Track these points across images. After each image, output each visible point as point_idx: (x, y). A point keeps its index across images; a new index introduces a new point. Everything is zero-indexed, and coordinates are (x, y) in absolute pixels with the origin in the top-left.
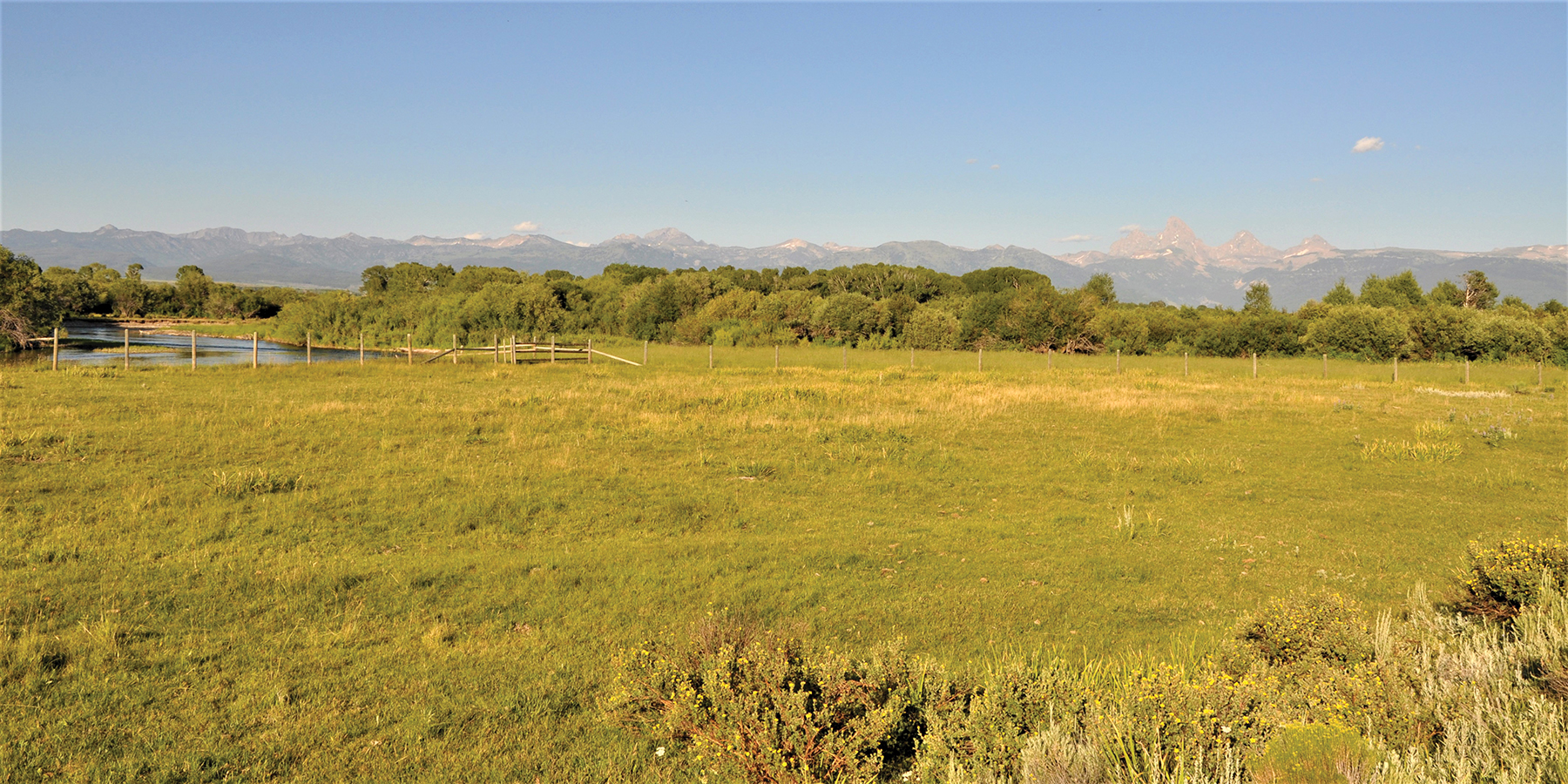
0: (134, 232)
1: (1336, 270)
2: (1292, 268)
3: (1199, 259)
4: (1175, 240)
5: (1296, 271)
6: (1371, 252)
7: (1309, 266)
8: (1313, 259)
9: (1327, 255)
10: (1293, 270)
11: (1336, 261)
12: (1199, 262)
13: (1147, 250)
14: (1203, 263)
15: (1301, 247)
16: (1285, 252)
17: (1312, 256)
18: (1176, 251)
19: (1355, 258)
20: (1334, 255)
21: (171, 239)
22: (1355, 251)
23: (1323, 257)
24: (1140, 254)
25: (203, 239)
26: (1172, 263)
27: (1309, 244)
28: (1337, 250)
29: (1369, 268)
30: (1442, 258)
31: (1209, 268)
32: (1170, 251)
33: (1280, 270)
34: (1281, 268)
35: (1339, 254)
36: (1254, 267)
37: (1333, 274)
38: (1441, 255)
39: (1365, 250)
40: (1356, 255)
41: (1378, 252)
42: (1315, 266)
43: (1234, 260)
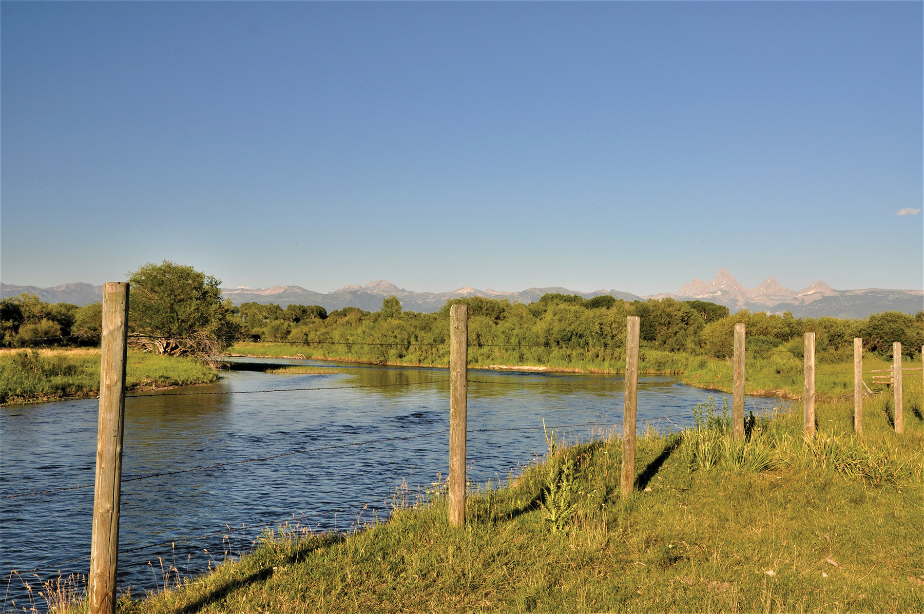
0: (16, 287)
1: (835, 304)
2: (804, 303)
3: (740, 298)
4: (723, 285)
5: (807, 305)
6: (858, 292)
7: (816, 301)
8: (818, 297)
9: (828, 294)
10: (805, 304)
11: (834, 298)
12: (740, 300)
13: (704, 292)
14: (743, 301)
15: (810, 289)
16: (799, 293)
17: (819, 294)
18: (724, 292)
19: (848, 296)
20: (833, 294)
21: (43, 291)
22: (847, 291)
23: (825, 295)
24: (700, 295)
25: (64, 291)
26: (721, 301)
27: (815, 286)
28: (835, 291)
29: (857, 303)
30: (909, 295)
31: (747, 304)
32: (720, 293)
33: (795, 304)
34: (796, 303)
35: (837, 293)
36: (777, 303)
37: (832, 307)
38: (907, 293)
39: (854, 290)
40: (848, 294)
41: (863, 292)
42: (820, 301)
43: (764, 298)
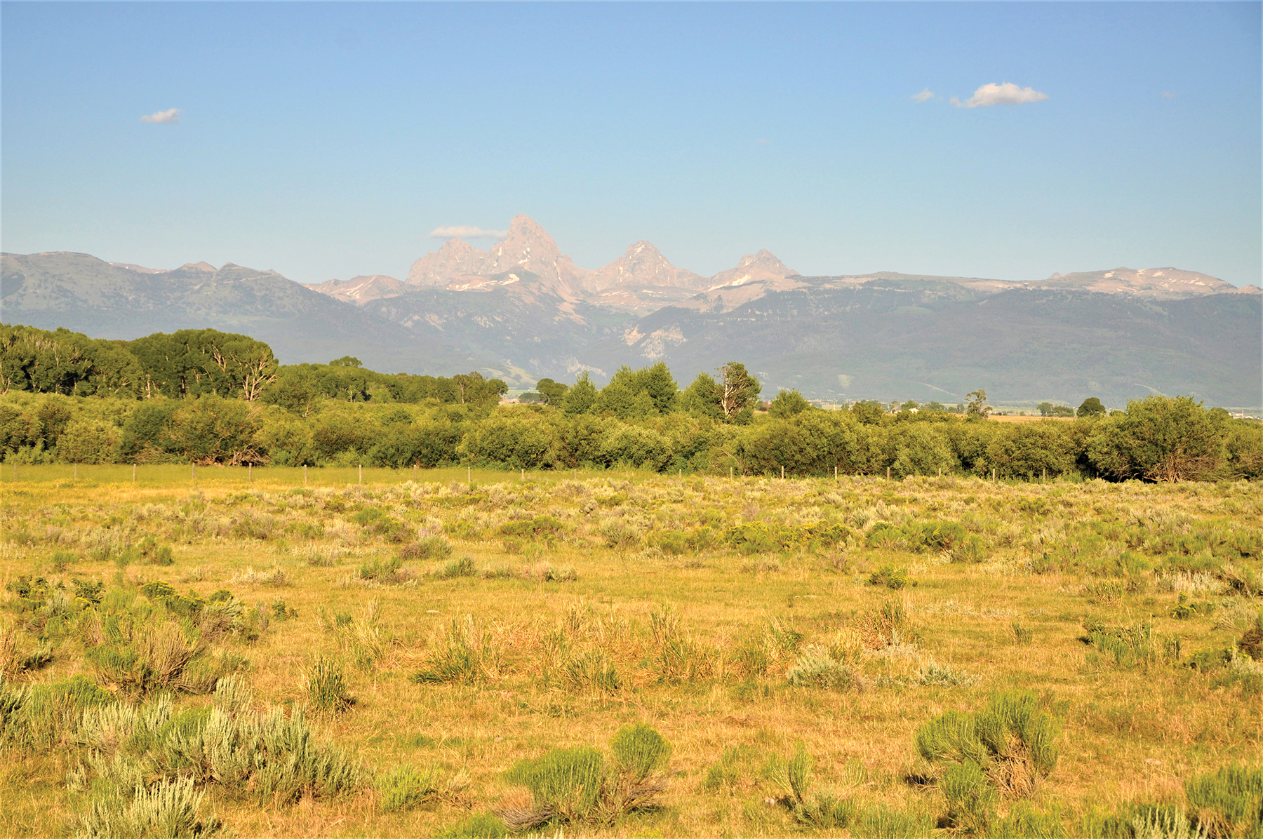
1: (795, 312)
2: (722, 307)
3: (565, 292)
4: (524, 257)
5: (729, 314)
6: (852, 280)
7: (750, 305)
8: (757, 293)
9: (782, 285)
10: (725, 311)
11: (794, 295)
12: (565, 297)
13: (475, 274)
14: (573, 300)
15: (738, 271)
16: (712, 281)
17: (757, 287)
18: (526, 277)
19: (827, 291)
20: (791, 285)
22: (826, 280)
23: (774, 288)
24: (463, 283)
26: (519, 299)
27: (751, 266)
28: (796, 277)
29: (848, 309)
30: (969, 291)
31: (583, 308)
32: (514, 278)
33: (702, 311)
34: (704, 309)
35: (801, 284)
36: (658, 306)
37: (789, 318)
38: (966, 285)
39: (843, 277)
40: (828, 286)
41: (864, 280)
42: (759, 304)
43: (626, 294)
